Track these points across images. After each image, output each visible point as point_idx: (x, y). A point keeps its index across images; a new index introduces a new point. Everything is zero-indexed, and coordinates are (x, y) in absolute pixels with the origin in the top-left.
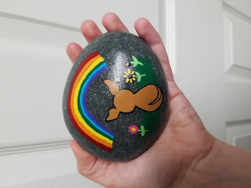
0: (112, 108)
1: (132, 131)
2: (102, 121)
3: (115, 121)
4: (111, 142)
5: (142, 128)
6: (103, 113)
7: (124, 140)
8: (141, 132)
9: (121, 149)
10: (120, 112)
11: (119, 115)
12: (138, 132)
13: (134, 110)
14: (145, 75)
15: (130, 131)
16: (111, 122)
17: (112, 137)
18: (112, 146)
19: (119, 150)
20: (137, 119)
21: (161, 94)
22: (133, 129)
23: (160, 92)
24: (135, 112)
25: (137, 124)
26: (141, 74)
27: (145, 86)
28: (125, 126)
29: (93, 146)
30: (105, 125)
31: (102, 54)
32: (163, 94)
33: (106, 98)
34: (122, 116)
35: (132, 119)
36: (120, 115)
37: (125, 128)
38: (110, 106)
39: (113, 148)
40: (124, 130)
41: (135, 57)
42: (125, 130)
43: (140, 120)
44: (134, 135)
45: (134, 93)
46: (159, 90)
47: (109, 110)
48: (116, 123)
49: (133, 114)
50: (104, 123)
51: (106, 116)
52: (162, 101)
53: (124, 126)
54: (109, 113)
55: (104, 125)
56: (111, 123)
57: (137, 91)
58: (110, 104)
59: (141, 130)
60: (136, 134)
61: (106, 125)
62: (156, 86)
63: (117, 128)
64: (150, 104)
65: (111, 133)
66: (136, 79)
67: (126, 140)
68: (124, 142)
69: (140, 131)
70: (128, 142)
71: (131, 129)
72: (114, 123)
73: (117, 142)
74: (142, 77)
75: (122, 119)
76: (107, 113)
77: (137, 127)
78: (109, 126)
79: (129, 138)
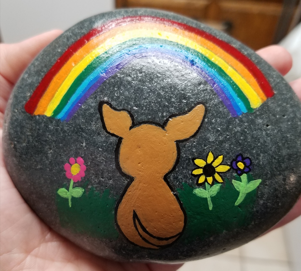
0: (133, 119)
1: (71, 165)
2: (101, 91)
3: (100, 124)
4: (49, 113)
5: (78, 192)
6: (121, 97)
7: (50, 145)
8: (68, 189)
9: (30, 137)
10: (120, 139)
11: (113, 135)
12: (69, 181)
13: (124, 175)
14: (211, 208)
15: (72, 159)
16: (98, 115)
17: (60, 116)
18: (39, 116)
19: (28, 130)
20: (100, 181)
21: (158, 246)
22: (75, 169)
23: (164, 243)
24: (118, 177)
25: (88, 179)
26: (213, 198)
27: (184, 206)
28: (85, 150)
29: (45, 70)
30: (92, 100)
31: (268, 106)
32: (157, 249)
33: (160, 106)
34: (111, 144)
35: (103, 166)
36: (113, 139)
37: (79, 149)
38: (138, 114)
39: (35, 116)
40: (76, 146)
41: (258, 187)
42: (76, 149)
43: (96, 187)
44: (62, 170)
45: (166, 178)
46: (170, 241)
47: (129, 113)
48: (94, 128)
49: (114, 172)
50: (96, 97)
51: (114, 103)
52: (141, 245)
53: (86, 146)
54: (120, 110)
55: (92, 98)
56: (96, 114)
57: (171, 184)
58: (142, 114)
59: (73, 188)
60: (64, 175)
61: (92, 103)
62: (180, 234)
63: (82, 128)
64: (135, 216)
65: (70, 114)
66: (203, 185)
67: (51, 149)
68: (45, 145)
69: (69, 185)
70: (46, 153)
71: (76, 162)
72: (96, 122)
73: (47, 127)
74: (206, 199)
75: (104, 142)
76: (121, 105)
77: (80, 180)
78: (88, 109)
79: (56, 158)
